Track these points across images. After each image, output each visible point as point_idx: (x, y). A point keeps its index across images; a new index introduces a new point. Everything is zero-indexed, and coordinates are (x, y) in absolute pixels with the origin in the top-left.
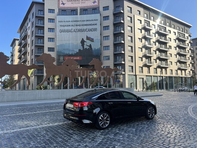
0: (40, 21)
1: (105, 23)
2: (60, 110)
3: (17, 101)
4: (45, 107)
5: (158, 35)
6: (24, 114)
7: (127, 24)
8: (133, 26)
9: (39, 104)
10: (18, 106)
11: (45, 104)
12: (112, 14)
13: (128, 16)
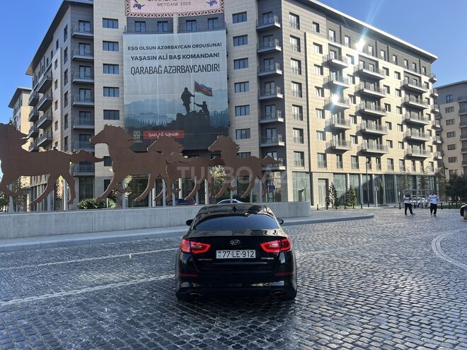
0: (82, 46)
1: (239, 52)
2: (157, 251)
3: (51, 235)
4: (121, 247)
5: (361, 80)
6: (83, 260)
7: (289, 53)
8: (302, 59)
9: (105, 241)
10: (59, 245)
11: (118, 239)
12: (254, 29)
13: (291, 36)
